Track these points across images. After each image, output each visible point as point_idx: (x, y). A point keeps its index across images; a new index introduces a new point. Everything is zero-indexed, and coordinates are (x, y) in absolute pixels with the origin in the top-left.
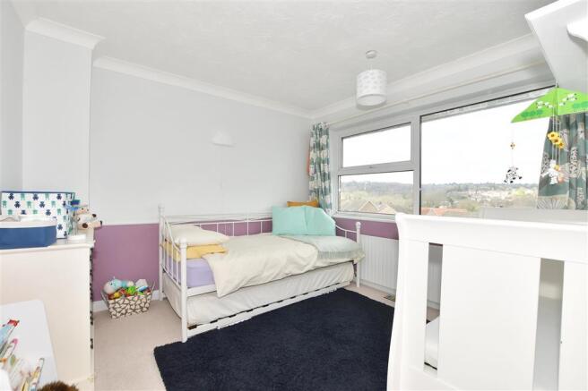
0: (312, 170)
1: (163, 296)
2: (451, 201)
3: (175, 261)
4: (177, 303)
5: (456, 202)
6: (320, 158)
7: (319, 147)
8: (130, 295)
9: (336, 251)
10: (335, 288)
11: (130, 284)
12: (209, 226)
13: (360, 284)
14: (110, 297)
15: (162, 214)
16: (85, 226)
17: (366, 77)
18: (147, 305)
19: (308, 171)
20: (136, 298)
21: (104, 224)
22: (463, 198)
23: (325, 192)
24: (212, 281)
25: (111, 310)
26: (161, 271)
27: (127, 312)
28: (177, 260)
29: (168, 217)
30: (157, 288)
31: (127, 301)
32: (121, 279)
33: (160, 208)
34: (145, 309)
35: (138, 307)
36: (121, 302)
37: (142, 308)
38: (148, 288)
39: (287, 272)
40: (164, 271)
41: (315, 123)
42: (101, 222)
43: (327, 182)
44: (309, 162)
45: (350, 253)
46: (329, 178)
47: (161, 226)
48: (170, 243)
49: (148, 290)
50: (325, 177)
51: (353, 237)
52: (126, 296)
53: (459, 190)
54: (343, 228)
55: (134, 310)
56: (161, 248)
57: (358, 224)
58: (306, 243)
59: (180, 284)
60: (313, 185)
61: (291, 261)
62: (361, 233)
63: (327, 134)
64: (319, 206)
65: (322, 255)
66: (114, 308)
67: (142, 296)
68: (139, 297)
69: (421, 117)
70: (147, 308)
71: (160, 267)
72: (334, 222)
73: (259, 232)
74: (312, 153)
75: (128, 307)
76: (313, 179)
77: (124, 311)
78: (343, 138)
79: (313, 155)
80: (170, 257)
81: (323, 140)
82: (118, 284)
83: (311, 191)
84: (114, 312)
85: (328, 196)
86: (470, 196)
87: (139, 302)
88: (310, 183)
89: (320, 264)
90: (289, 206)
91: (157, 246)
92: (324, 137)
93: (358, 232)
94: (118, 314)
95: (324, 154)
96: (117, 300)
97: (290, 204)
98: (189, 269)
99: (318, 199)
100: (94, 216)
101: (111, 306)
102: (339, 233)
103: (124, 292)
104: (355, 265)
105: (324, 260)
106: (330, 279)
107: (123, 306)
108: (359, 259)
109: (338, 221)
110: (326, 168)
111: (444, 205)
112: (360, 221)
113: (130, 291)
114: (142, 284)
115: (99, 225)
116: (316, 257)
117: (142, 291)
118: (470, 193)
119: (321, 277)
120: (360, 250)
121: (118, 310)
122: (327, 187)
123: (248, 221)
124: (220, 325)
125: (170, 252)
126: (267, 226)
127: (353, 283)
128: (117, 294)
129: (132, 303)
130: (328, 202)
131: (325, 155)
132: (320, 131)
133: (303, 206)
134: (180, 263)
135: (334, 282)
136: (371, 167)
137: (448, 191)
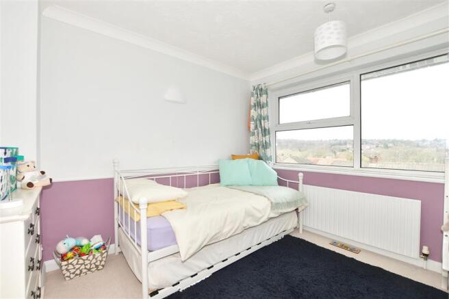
0: (252, 126)
1: (118, 250)
2: (335, 153)
3: (132, 220)
4: (135, 264)
5: (338, 153)
6: (261, 116)
7: (259, 105)
8: (84, 254)
9: (284, 201)
10: (283, 235)
11: (84, 242)
12: (163, 180)
13: (303, 230)
14: (63, 257)
15: (116, 169)
16: (30, 185)
17: (329, 28)
18: (103, 263)
19: (249, 127)
20: (91, 258)
21: (53, 181)
22: (343, 150)
23: (266, 146)
24: (174, 241)
25: (65, 272)
26: (116, 226)
27: (81, 271)
28: (136, 220)
29: (122, 172)
30: (113, 242)
31: (81, 262)
32: (74, 237)
33: (114, 163)
34: (100, 267)
35: (93, 266)
36: (75, 262)
37: (97, 266)
38: (104, 245)
39: (245, 225)
40: (119, 226)
41: (256, 84)
42: (51, 180)
43: (267, 137)
44: (250, 119)
45: (295, 202)
46: (269, 133)
47: (116, 181)
48: (127, 199)
49: (104, 247)
50: (265, 132)
51: (295, 186)
52: (81, 255)
53: (340, 144)
54: (285, 178)
55: (89, 270)
56: (116, 204)
57: (301, 175)
58: (257, 194)
59: (140, 246)
60: (253, 139)
61: (248, 214)
62: (304, 183)
63: (267, 94)
64: (260, 158)
65: (275, 206)
66: (67, 270)
67: (97, 254)
68: (94, 255)
69: (361, 75)
70: (103, 266)
71: (116, 222)
72: (276, 173)
73: (208, 184)
74: (252, 111)
75: (83, 267)
76: (254, 134)
77: (78, 272)
78: (279, 98)
79: (254, 113)
80: (126, 214)
81: (263, 99)
82: (71, 242)
83: (252, 146)
84: (68, 274)
85: (268, 150)
86: (348, 149)
87: (94, 261)
88: (251, 138)
89: (272, 215)
90: (233, 159)
91: (112, 200)
92: (264, 96)
93: (301, 182)
94: (72, 276)
95: (264, 112)
96: (70, 261)
97: (234, 157)
98: (150, 230)
99: (259, 153)
100: (43, 173)
101: (64, 268)
102: (281, 183)
103: (77, 251)
104: (298, 213)
105: (276, 211)
106: (279, 228)
107: (77, 266)
108: (303, 207)
109: (279, 172)
110: (266, 124)
111: (329, 155)
112: (301, 172)
113: (84, 250)
114: (97, 240)
115: (48, 183)
116: (269, 208)
117: (97, 249)
118: (348, 146)
119: (272, 227)
120: (304, 199)
121: (72, 271)
122: (268, 141)
123: (198, 173)
124: (182, 287)
125: (126, 209)
126: (215, 178)
127: (296, 229)
128: (70, 255)
129: (87, 262)
130: (269, 156)
131: (266, 113)
132: (260, 91)
133: (247, 159)
134: (138, 223)
135: (282, 230)
136: (309, 123)
137: (332, 146)
